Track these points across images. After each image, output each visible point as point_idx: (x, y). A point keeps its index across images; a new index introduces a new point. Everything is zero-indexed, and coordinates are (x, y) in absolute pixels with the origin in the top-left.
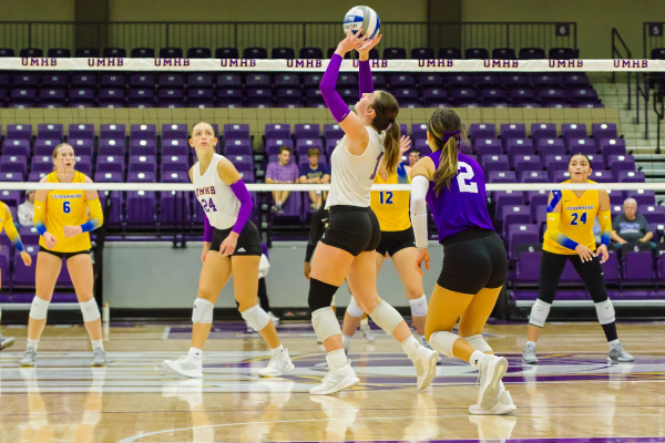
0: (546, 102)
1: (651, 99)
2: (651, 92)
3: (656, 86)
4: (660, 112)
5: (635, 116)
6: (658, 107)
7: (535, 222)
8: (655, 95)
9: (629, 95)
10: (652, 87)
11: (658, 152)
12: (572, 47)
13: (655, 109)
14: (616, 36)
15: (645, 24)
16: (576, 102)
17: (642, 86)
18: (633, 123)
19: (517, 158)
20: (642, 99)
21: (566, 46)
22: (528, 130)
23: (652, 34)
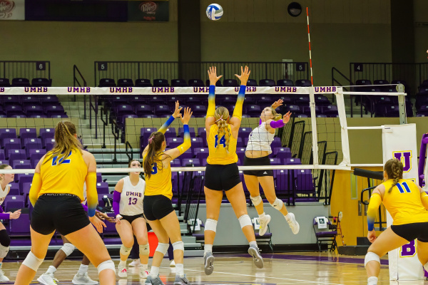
0: (30, 114)
1: (99, 112)
2: (99, 107)
3: (103, 103)
4: (105, 120)
5: (89, 123)
6: (104, 117)
7: (22, 194)
8: (102, 109)
9: (85, 109)
10: (101, 105)
11: (104, 147)
12: (47, 78)
13: (102, 119)
14: (76, 71)
15: (95, 62)
16: (50, 114)
17: (93, 103)
18: (87, 128)
19: (10, 151)
20: (93, 112)
21: (43, 77)
22: (18, 133)
23: (100, 69)
